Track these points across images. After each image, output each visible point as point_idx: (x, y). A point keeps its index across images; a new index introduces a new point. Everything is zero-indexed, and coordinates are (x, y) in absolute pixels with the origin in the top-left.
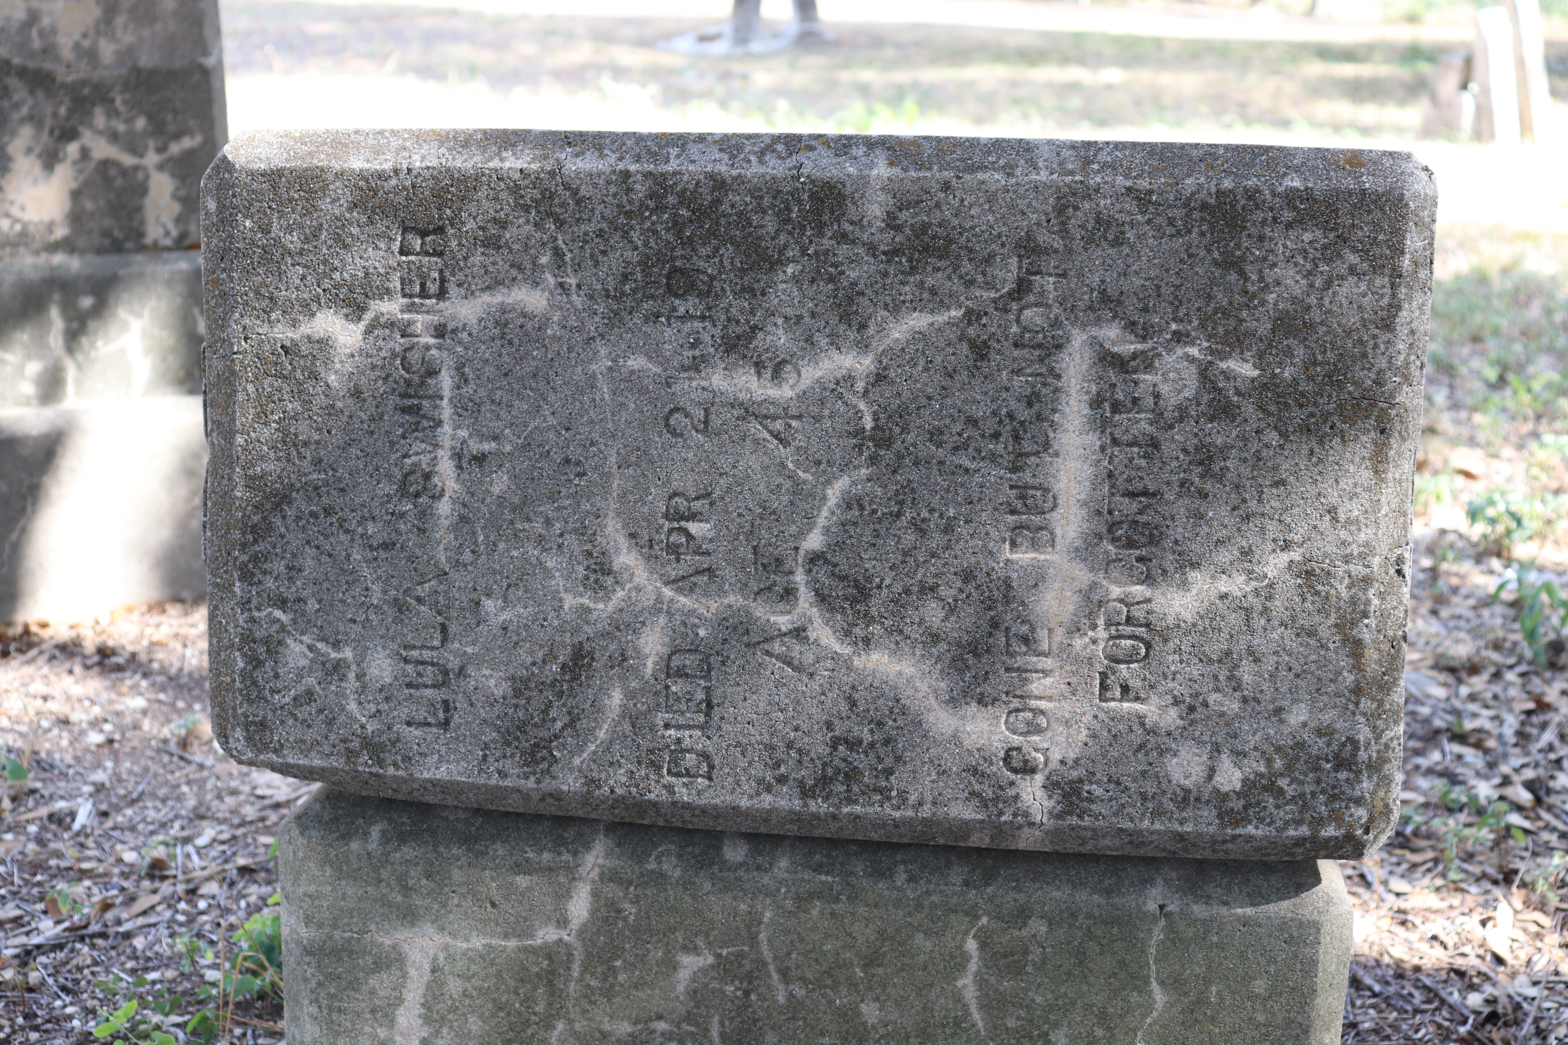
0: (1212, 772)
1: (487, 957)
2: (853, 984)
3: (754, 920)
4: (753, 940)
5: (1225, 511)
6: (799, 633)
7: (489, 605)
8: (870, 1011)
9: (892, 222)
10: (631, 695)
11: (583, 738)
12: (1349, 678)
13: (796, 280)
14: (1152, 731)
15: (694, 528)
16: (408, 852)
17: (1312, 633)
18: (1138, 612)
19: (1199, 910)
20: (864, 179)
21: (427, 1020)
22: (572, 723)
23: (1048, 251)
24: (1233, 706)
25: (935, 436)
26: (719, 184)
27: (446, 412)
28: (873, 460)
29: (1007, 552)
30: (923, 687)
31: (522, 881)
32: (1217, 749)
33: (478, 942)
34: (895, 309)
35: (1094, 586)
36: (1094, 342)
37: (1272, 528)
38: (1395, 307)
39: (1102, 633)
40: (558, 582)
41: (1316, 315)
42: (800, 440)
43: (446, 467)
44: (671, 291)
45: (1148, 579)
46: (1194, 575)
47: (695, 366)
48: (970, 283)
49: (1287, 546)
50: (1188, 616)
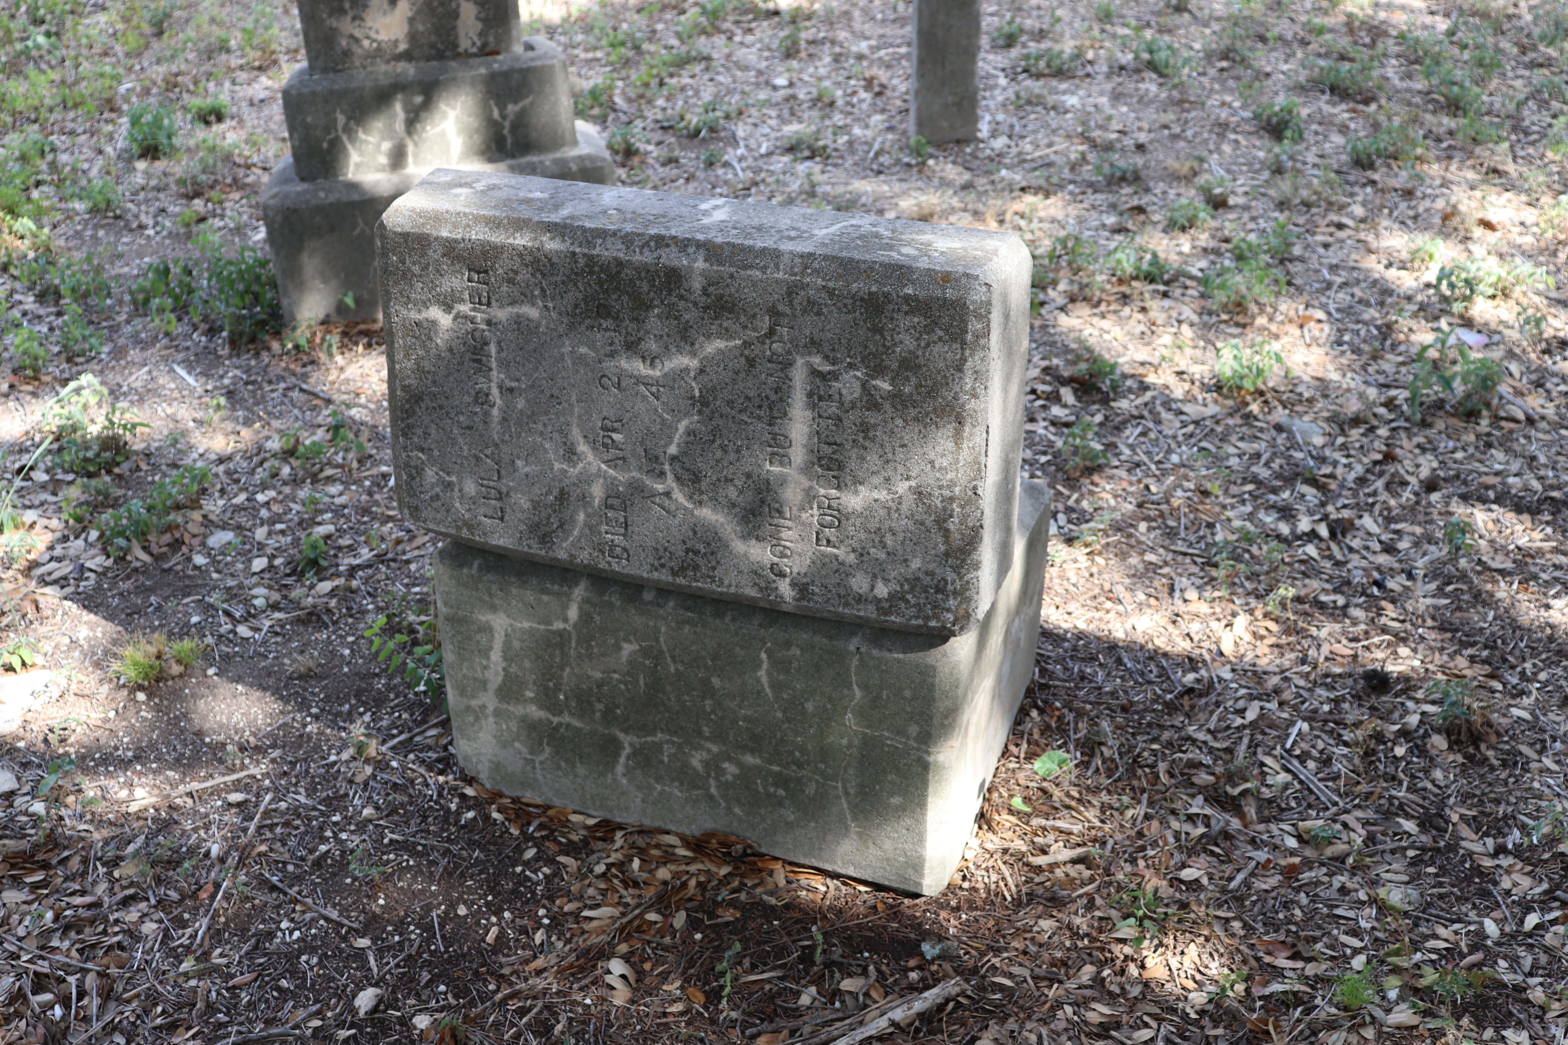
0: (872, 588)
1: (531, 632)
2: (707, 668)
3: (657, 631)
4: (657, 640)
5: (876, 457)
6: (667, 494)
7: (519, 463)
8: (716, 682)
9: (705, 292)
10: (588, 515)
11: (568, 533)
12: (942, 548)
13: (659, 316)
14: (842, 564)
15: (615, 436)
16: (490, 577)
17: (922, 523)
18: (834, 504)
19: (875, 652)
20: (690, 269)
21: (505, 658)
22: (561, 525)
23: (784, 315)
24: (883, 556)
25: (730, 403)
26: (620, 263)
27: (494, 365)
28: (700, 412)
29: (768, 466)
30: (729, 528)
31: (545, 598)
32: (875, 576)
33: (526, 625)
34: (708, 336)
35: (811, 488)
36: (808, 364)
37: (901, 469)
38: (964, 360)
39: (815, 511)
40: (551, 456)
41: (921, 361)
42: (664, 398)
43: (495, 391)
44: (599, 315)
45: (838, 488)
46: (861, 488)
47: (612, 355)
48: (745, 327)
49: (908, 478)
50: (859, 508)
